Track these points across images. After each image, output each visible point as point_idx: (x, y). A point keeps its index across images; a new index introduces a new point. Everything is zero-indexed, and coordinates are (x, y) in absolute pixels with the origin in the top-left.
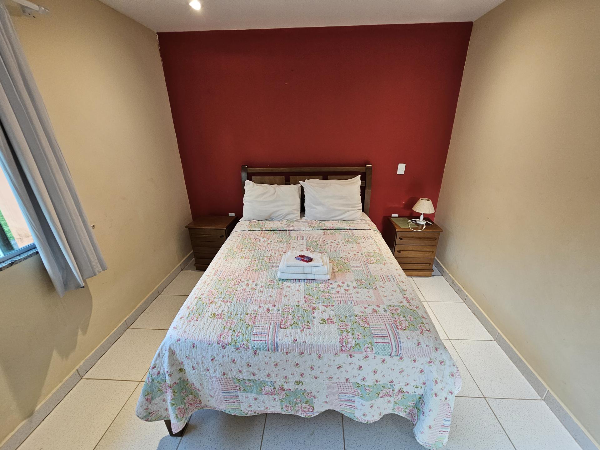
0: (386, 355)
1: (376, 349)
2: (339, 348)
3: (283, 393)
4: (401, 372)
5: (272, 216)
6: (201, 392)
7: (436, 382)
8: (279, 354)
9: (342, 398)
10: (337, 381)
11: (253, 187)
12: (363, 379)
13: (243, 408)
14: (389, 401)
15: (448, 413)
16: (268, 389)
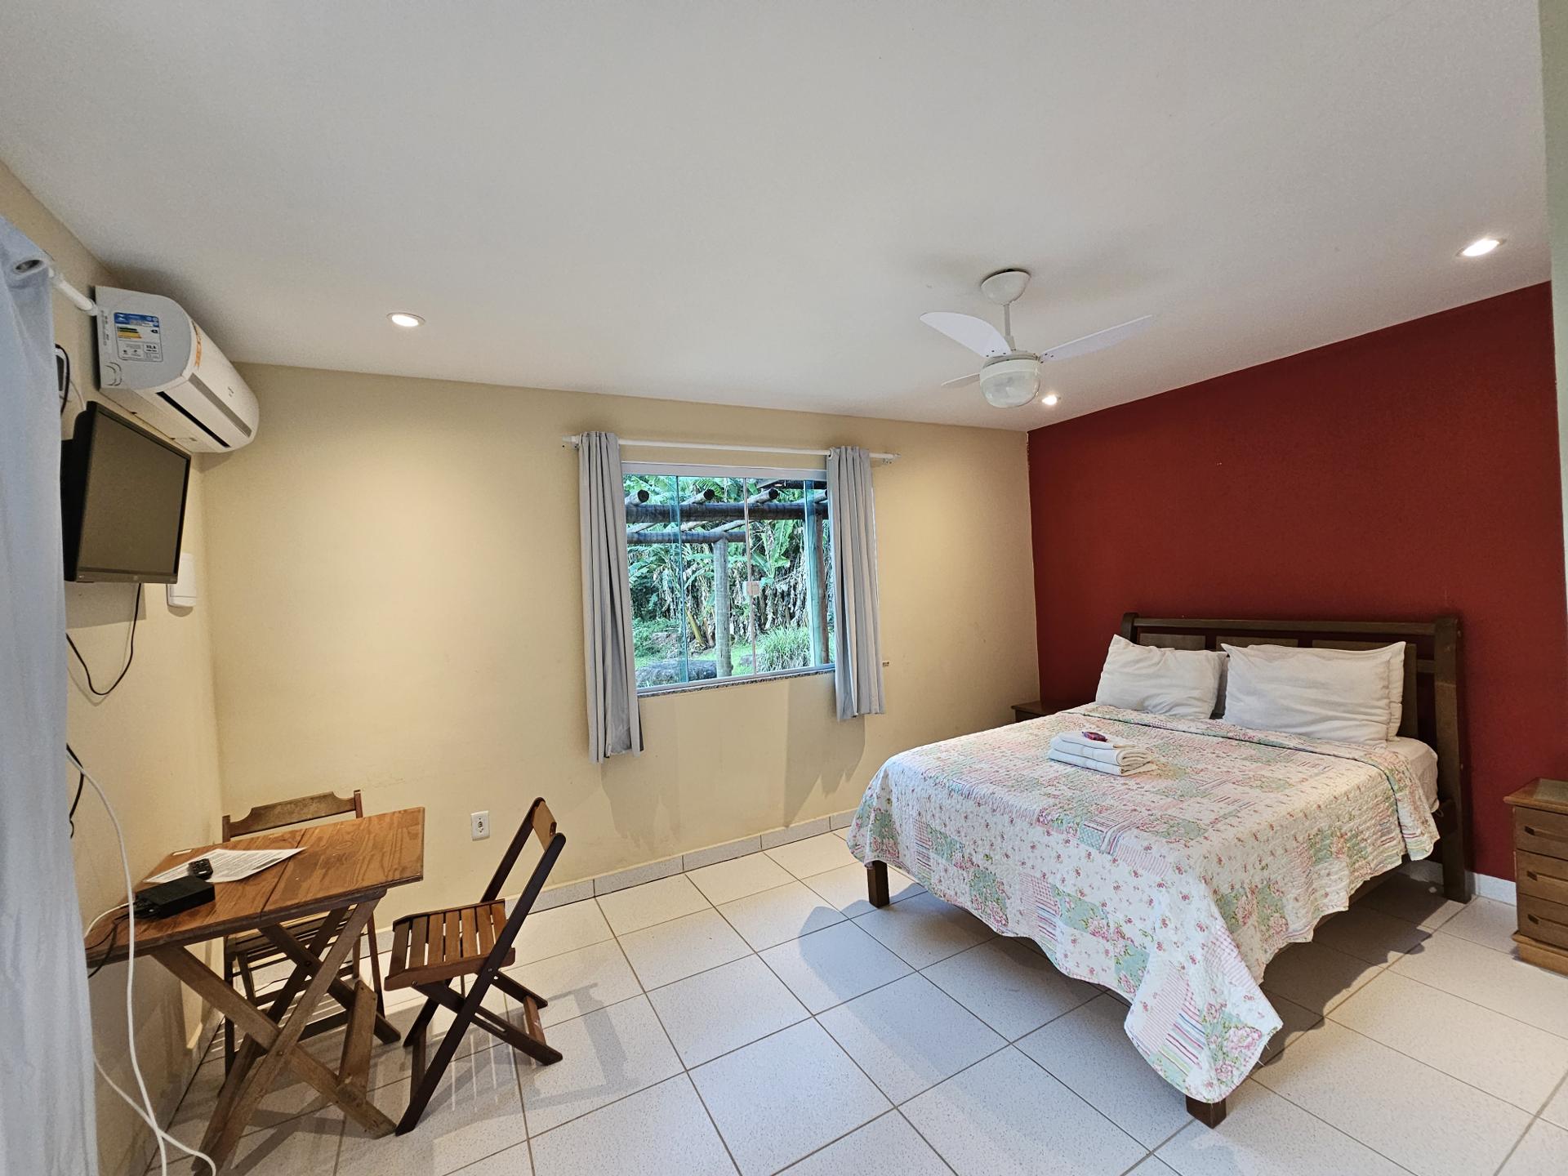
0: (1093, 846)
1: (1080, 833)
2: (1035, 816)
3: (972, 870)
4: (1117, 888)
5: (1146, 703)
6: (900, 838)
7: (1165, 924)
8: (971, 802)
9: (1040, 912)
10: (1031, 872)
11: (1124, 648)
12: (1063, 881)
13: (932, 881)
14: (1107, 952)
15: (1187, 1004)
16: (958, 856)
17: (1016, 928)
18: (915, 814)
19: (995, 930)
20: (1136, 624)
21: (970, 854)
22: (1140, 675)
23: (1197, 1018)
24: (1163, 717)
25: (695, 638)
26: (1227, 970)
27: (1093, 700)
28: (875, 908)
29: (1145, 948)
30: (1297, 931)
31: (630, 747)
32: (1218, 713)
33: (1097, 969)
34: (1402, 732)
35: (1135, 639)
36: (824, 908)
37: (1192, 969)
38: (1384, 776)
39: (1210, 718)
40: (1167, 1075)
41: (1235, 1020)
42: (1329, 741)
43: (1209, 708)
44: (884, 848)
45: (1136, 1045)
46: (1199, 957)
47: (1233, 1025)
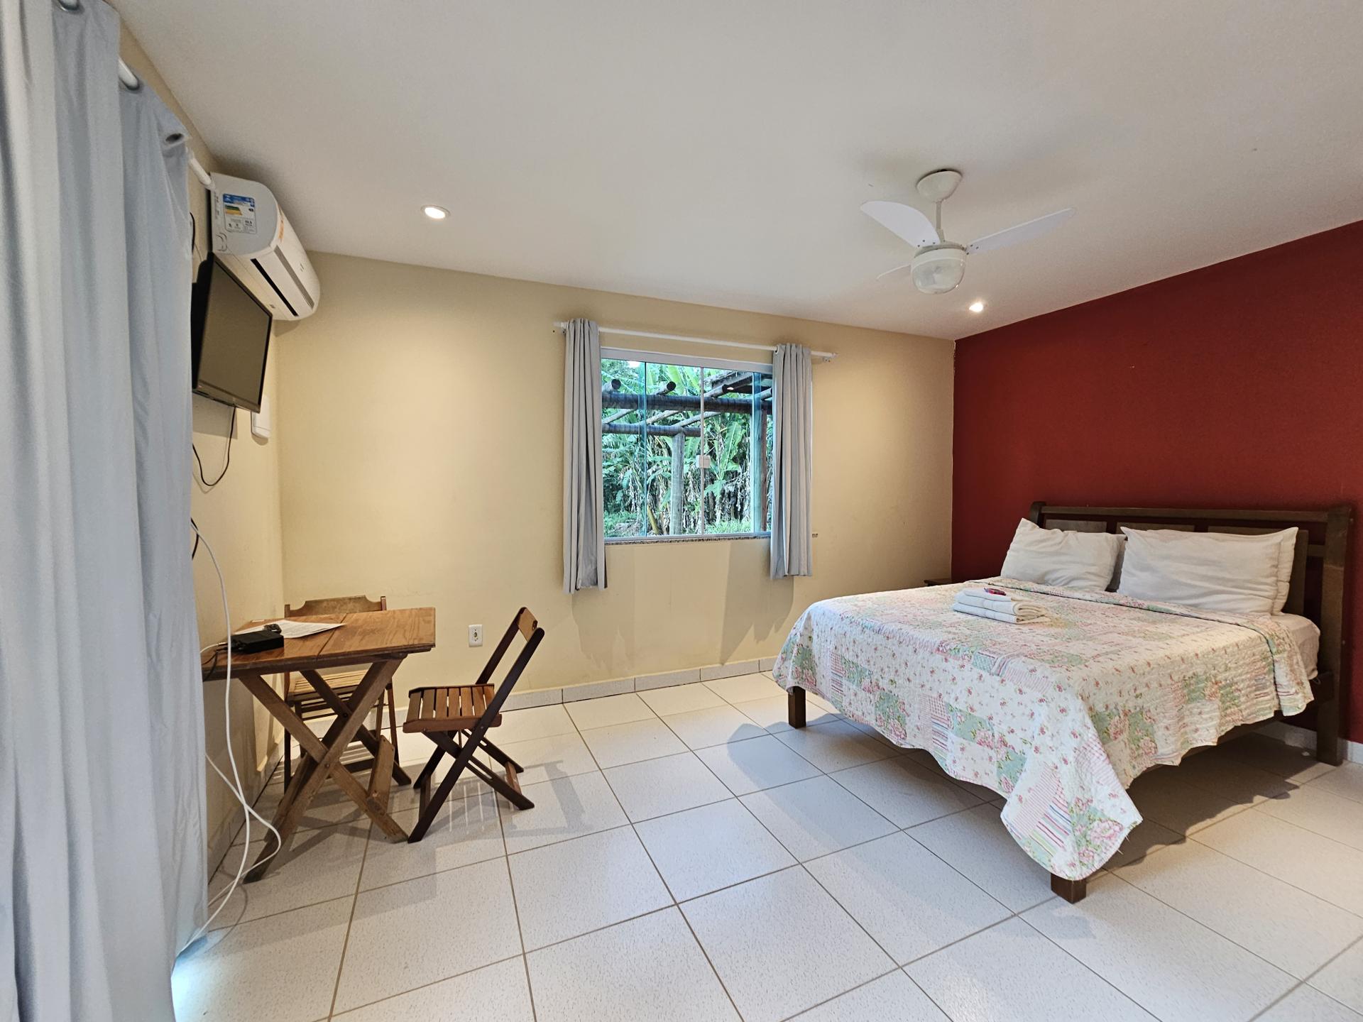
0: (984, 669)
1: (975, 659)
2: (936, 646)
3: (878, 693)
4: (1003, 704)
5: (1046, 578)
6: (817, 669)
7: (1042, 731)
8: (881, 637)
9: (935, 727)
10: (929, 693)
11: (1031, 530)
12: (956, 700)
13: (843, 704)
14: (990, 758)
15: (1057, 797)
16: (866, 682)
17: (913, 741)
18: (832, 647)
19: (895, 743)
20: (1043, 512)
21: (877, 680)
22: (1042, 553)
23: (1065, 809)
24: (1061, 588)
25: (652, 529)
26: (1095, 771)
27: (1000, 575)
28: (793, 728)
29: (1024, 754)
30: (1165, 755)
31: (596, 583)
32: (1112, 587)
33: (981, 773)
34: (1287, 609)
35: (1041, 524)
36: (750, 725)
37: (1063, 768)
38: (1264, 640)
39: (1106, 590)
40: (1035, 855)
41: (1099, 814)
42: (1215, 611)
43: (1105, 582)
44: (804, 677)
45: (1010, 831)
46: (1071, 759)
47: (1097, 818)
